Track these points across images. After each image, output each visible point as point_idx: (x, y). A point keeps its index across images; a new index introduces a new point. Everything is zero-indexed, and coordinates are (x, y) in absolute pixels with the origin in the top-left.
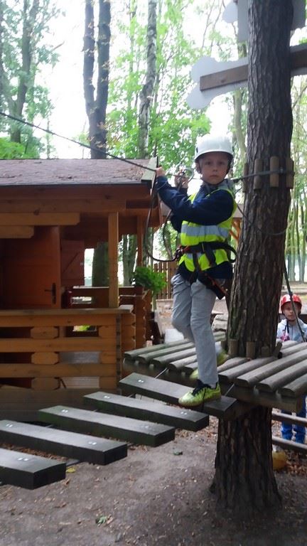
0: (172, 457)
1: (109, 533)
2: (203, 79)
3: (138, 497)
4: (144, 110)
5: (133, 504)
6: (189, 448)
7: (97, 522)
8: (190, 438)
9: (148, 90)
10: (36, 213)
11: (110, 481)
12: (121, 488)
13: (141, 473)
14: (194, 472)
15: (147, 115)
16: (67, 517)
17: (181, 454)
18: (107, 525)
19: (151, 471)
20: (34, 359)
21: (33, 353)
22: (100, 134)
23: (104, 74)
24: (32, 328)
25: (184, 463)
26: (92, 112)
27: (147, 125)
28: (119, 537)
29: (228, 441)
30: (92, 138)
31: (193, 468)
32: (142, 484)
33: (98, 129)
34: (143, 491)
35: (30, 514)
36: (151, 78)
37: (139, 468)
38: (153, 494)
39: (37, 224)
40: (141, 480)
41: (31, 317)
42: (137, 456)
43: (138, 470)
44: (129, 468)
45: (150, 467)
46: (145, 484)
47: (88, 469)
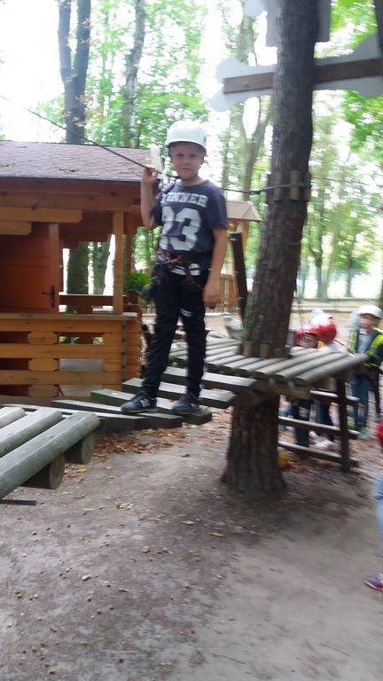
0: (179, 458)
1: (130, 515)
2: (228, 81)
3: (153, 488)
4: (130, 81)
5: (150, 494)
6: (195, 451)
7: (118, 507)
8: (194, 444)
9: (133, 57)
10: (34, 207)
11: (123, 477)
12: (135, 483)
13: (152, 471)
14: (203, 469)
15: (133, 87)
16: (90, 505)
18: (129, 509)
19: (162, 469)
20: (31, 365)
21: (30, 359)
22: (78, 109)
23: (84, 34)
24: (30, 332)
25: (192, 463)
26: (69, 80)
27: (133, 99)
28: (141, 517)
30: (69, 113)
31: (201, 466)
32: (155, 479)
33: (77, 102)
34: (156, 484)
35: (52, 504)
37: (150, 467)
38: (167, 486)
39: (35, 220)
40: (153, 476)
41: (29, 322)
42: (145, 458)
43: (150, 469)
44: (139, 468)
45: (160, 466)
46: (157, 479)
47: (99, 469)
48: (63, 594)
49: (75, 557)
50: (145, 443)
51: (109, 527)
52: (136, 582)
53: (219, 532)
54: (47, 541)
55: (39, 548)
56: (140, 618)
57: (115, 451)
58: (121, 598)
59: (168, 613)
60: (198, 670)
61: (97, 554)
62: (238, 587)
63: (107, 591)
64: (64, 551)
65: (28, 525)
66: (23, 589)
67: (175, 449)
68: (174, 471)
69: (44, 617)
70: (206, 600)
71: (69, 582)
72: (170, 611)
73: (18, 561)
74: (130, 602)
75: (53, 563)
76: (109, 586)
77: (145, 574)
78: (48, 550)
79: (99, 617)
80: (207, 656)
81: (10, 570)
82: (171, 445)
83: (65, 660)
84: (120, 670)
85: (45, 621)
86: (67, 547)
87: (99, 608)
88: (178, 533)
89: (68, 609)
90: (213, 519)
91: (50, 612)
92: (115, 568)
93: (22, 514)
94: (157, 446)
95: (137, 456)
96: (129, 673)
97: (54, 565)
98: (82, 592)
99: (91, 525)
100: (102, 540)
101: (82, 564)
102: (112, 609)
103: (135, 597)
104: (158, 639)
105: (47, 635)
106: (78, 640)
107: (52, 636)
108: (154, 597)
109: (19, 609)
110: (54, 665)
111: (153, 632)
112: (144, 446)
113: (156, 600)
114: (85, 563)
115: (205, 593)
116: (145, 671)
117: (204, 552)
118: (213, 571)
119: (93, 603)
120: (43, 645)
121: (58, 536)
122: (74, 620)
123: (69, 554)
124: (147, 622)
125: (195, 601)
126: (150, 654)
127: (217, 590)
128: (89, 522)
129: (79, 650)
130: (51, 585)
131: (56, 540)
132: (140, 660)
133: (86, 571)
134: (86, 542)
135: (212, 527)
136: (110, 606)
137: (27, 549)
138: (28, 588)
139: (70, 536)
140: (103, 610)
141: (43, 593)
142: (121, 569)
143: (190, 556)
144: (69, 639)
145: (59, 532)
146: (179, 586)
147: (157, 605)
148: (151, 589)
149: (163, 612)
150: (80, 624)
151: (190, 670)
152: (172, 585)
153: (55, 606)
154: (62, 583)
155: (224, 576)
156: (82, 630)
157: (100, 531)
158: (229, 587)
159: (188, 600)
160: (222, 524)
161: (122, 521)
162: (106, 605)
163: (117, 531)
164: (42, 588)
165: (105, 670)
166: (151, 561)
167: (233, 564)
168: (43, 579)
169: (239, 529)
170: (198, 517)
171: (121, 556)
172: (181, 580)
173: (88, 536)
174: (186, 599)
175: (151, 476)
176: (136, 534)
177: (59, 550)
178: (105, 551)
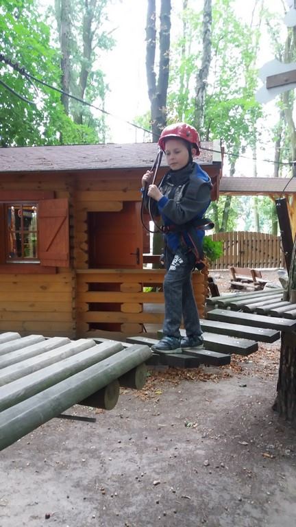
0: (238, 388)
1: (196, 432)
2: (269, 79)
3: (215, 412)
4: (200, 93)
5: (212, 416)
6: (251, 383)
7: (186, 425)
8: (251, 376)
9: (203, 73)
10: (125, 191)
11: (191, 401)
12: (201, 406)
13: (215, 397)
14: (258, 398)
15: (202, 97)
16: (163, 421)
17: (245, 386)
18: (194, 428)
19: (221, 396)
20: (123, 308)
21: (122, 303)
22: (161, 117)
23: (165, 62)
24: (121, 283)
25: (247, 392)
26: (154, 97)
27: (202, 106)
28: (204, 435)
29: (289, 369)
30: (155, 121)
31: (256, 395)
32: (217, 404)
33: (160, 112)
34: (217, 408)
35: (135, 418)
36: (207, 63)
37: (213, 394)
38: (226, 411)
39: (125, 200)
41: (121, 275)
42: (209, 385)
43: (212, 395)
44: (204, 393)
45: (221, 393)
46: (219, 404)
47: (172, 393)
48: (137, 495)
49: (149, 465)
50: (209, 373)
51: (178, 442)
52: (196, 491)
53: (270, 453)
54: (129, 449)
55: (122, 454)
56: (199, 524)
57: (186, 379)
58: (183, 503)
61: (167, 463)
62: (286, 505)
63: (172, 496)
64: (141, 459)
65: (115, 435)
66: (107, 487)
67: (235, 380)
68: (233, 398)
69: (121, 513)
70: (256, 513)
71: (142, 485)
73: (105, 463)
74: (190, 508)
75: (132, 467)
76: (174, 492)
77: (204, 484)
78: (129, 457)
79: (164, 518)
81: (98, 470)
82: (231, 376)
85: (121, 516)
86: (144, 455)
87: (165, 510)
88: (235, 452)
89: (140, 508)
90: (265, 441)
91: (126, 510)
92: (181, 477)
93: (112, 425)
94: (219, 377)
95: (202, 383)
97: (131, 470)
98: (152, 495)
99: (164, 438)
100: (172, 451)
101: (154, 471)
102: (175, 512)
103: (195, 504)
108: (210, 506)
109: (102, 503)
112: (209, 376)
113: (212, 509)
114: (157, 470)
115: (256, 508)
117: (256, 470)
118: (263, 488)
119: (160, 506)
121: (137, 445)
122: (144, 518)
123: (144, 461)
125: (246, 513)
127: (266, 505)
128: (162, 436)
130: (129, 486)
131: (135, 449)
133: (157, 477)
134: (158, 452)
135: (264, 449)
136: (174, 510)
137: (112, 454)
138: (111, 486)
139: (146, 446)
140: (169, 512)
141: (121, 493)
142: (185, 478)
143: (244, 472)
145: (139, 443)
146: (233, 498)
147: (213, 514)
148: (209, 498)
149: (218, 520)
150: (148, 523)
152: (227, 497)
153: (129, 505)
154: (137, 485)
155: (272, 494)
157: (170, 444)
158: (276, 503)
159: (241, 513)
160: (273, 446)
161: (189, 437)
162: (171, 508)
163: (184, 445)
164: (122, 488)
166: (210, 473)
167: (281, 483)
168: (122, 480)
169: (287, 452)
170: (252, 439)
171: (187, 467)
172: (234, 493)
173: (161, 447)
174: (238, 511)
175: (214, 401)
176: (199, 449)
177: (137, 457)
178: (172, 462)
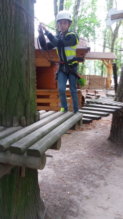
0: (94, 133)
1: (82, 147)
2: (112, 16)
3: (87, 141)
4: (76, 16)
6: (99, 131)
7: (78, 145)
11: (78, 137)
12: (82, 139)
13: (86, 136)
14: (102, 136)
16: (69, 144)
17: (97, 132)
19: (89, 136)
20: (51, 105)
21: (50, 103)
23: (62, 1)
24: (50, 95)
25: (98, 134)
28: (85, 148)
30: (57, 27)
34: (88, 139)
36: (79, 2)
38: (92, 140)
40: (87, 137)
41: (50, 92)
42: (83, 132)
44: (82, 135)
48: (66, 166)
49: (68, 157)
50: (83, 128)
51: (76, 150)
52: (86, 164)
53: (109, 153)
54: (59, 152)
55: (57, 154)
56: (88, 173)
58: (82, 168)
59: (96, 172)
60: (106, 187)
61: (74, 156)
62: (116, 168)
63: (78, 166)
64: (65, 155)
67: (93, 130)
68: (93, 136)
69: (62, 171)
70: (107, 170)
71: (67, 163)
72: (97, 172)
74: (85, 169)
75: (62, 158)
77: (88, 162)
78: (60, 155)
79: (77, 172)
80: (108, 183)
82: (91, 129)
83: (69, 181)
84: (85, 185)
86: (65, 154)
87: (77, 170)
88: (96, 153)
89: (68, 169)
90: (106, 149)
91: (63, 170)
92: (80, 160)
94: (87, 129)
95: (81, 132)
96: (87, 186)
98: (71, 166)
99: (71, 149)
100: (74, 153)
104: (94, 179)
105: (63, 175)
106: (72, 177)
107: (65, 176)
109: (55, 168)
110: (67, 182)
111: (92, 177)
113: (92, 169)
114: (71, 158)
115: (106, 168)
116: (91, 186)
117: (105, 158)
118: (108, 163)
119: (75, 169)
120: (63, 177)
121: (62, 151)
122: (70, 172)
124: (90, 174)
125: (103, 170)
126: (92, 182)
127: (109, 168)
129: (73, 179)
130: (62, 163)
132: (89, 183)
133: (71, 160)
134: (70, 153)
135: (107, 152)
136: (80, 170)
138: (56, 164)
139: (65, 152)
141: (60, 165)
142: (81, 160)
143: (101, 159)
144: (70, 177)
146: (98, 166)
147: (92, 170)
148: (90, 166)
150: (72, 173)
151: (104, 186)
152: (96, 166)
153: (64, 169)
154: (65, 163)
155: (111, 165)
156: (73, 175)
157: (74, 151)
158: (113, 167)
159: (102, 170)
160: (109, 151)
161: (79, 148)
163: (78, 151)
165: (81, 185)
166: (89, 159)
167: (114, 161)
168: (60, 162)
169: (115, 152)
170: (102, 149)
171: (81, 157)
172: (99, 164)
173: (71, 152)
174: (101, 169)
175: (86, 137)
176: (84, 152)
177: (63, 155)
178: (76, 156)
